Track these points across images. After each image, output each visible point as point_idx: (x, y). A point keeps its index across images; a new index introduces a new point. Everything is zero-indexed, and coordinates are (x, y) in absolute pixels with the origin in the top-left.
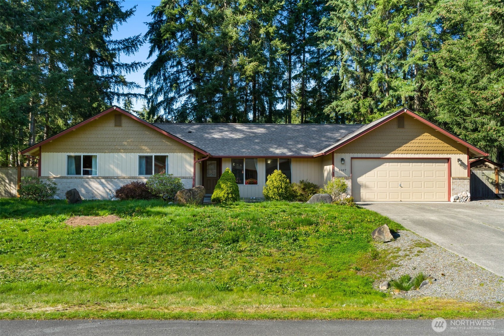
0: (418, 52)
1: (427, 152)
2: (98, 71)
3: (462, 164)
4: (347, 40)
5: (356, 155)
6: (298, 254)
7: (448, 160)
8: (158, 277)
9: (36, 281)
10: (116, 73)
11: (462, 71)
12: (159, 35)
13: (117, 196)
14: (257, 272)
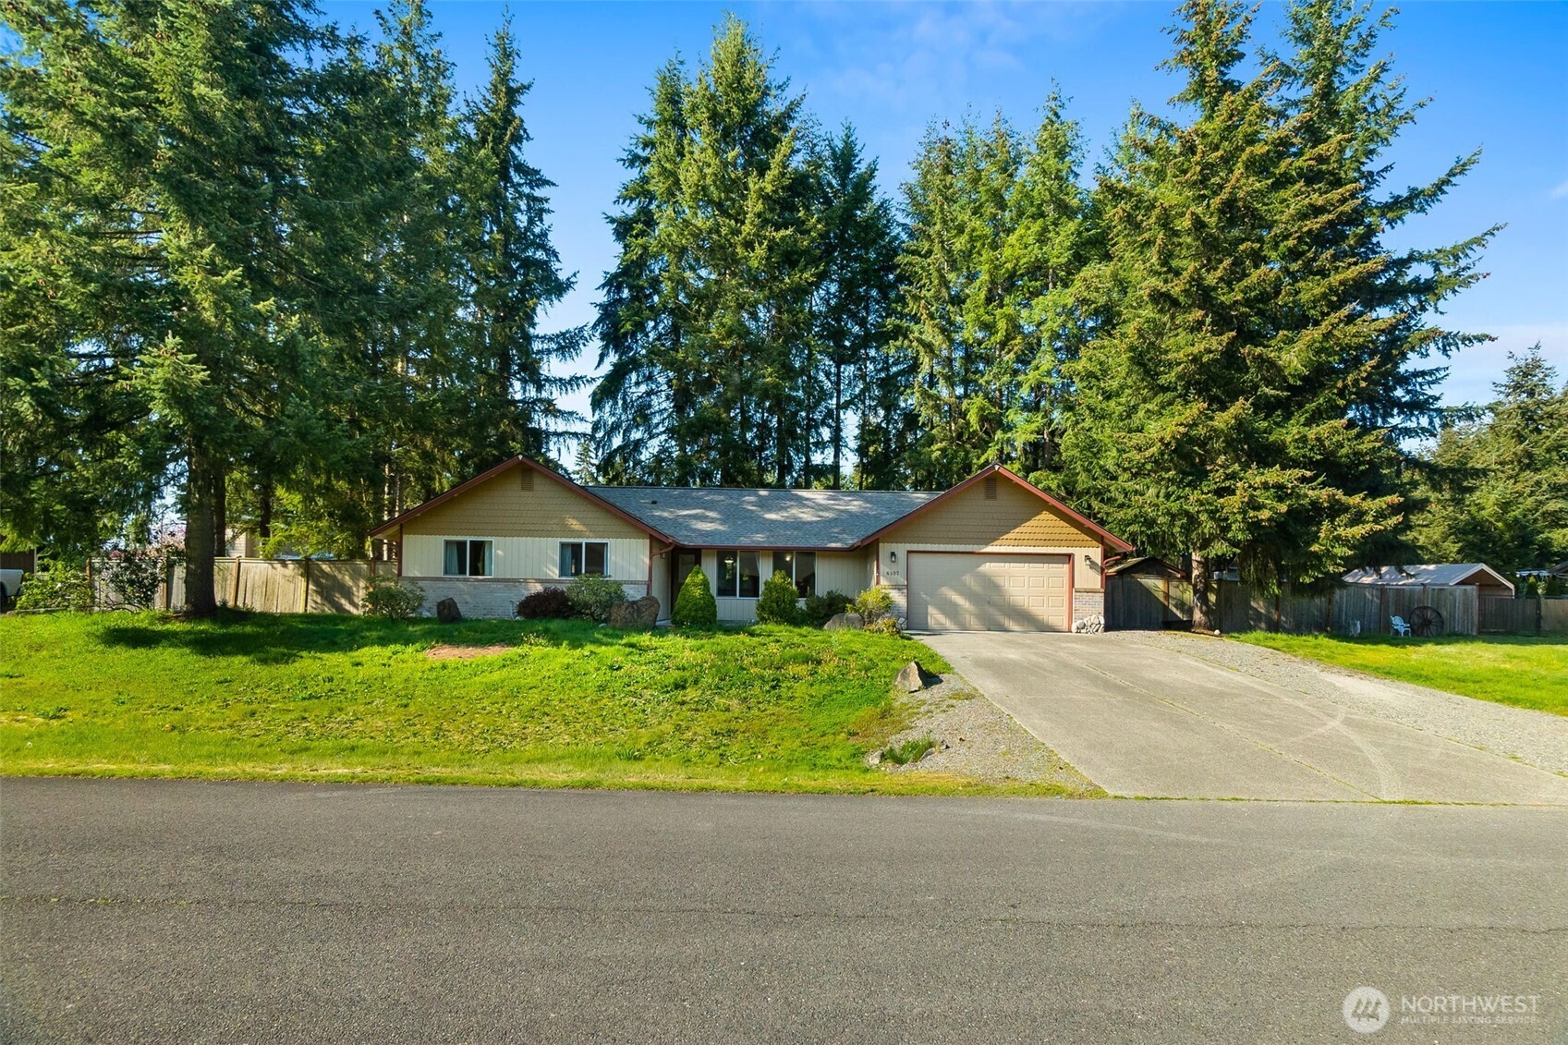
0: (1045, 360)
1: (1033, 542)
2: (517, 390)
3: (1093, 565)
4: (927, 337)
5: (915, 547)
6: (771, 709)
7: (1069, 557)
8: (541, 739)
9: (353, 740)
10: (544, 395)
11: (1108, 398)
12: (616, 325)
13: (519, 613)
14: (695, 734)
